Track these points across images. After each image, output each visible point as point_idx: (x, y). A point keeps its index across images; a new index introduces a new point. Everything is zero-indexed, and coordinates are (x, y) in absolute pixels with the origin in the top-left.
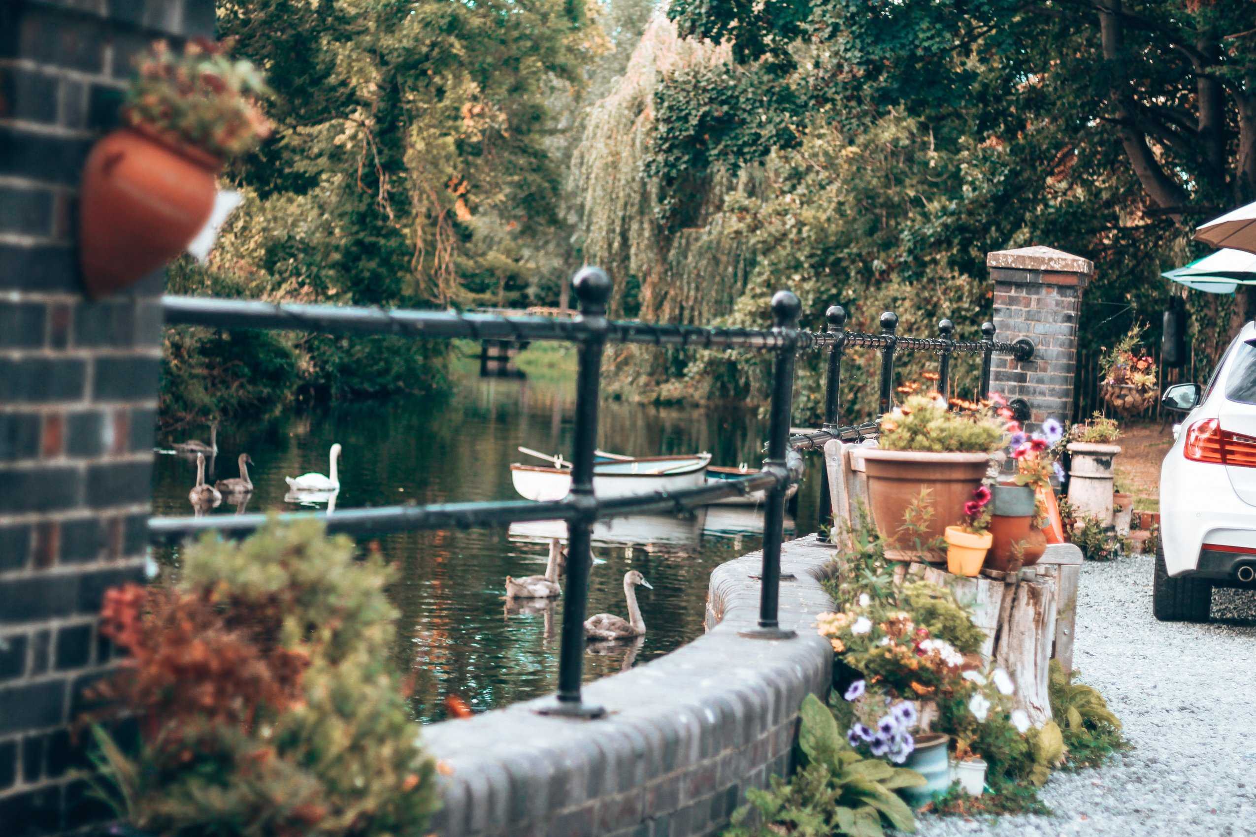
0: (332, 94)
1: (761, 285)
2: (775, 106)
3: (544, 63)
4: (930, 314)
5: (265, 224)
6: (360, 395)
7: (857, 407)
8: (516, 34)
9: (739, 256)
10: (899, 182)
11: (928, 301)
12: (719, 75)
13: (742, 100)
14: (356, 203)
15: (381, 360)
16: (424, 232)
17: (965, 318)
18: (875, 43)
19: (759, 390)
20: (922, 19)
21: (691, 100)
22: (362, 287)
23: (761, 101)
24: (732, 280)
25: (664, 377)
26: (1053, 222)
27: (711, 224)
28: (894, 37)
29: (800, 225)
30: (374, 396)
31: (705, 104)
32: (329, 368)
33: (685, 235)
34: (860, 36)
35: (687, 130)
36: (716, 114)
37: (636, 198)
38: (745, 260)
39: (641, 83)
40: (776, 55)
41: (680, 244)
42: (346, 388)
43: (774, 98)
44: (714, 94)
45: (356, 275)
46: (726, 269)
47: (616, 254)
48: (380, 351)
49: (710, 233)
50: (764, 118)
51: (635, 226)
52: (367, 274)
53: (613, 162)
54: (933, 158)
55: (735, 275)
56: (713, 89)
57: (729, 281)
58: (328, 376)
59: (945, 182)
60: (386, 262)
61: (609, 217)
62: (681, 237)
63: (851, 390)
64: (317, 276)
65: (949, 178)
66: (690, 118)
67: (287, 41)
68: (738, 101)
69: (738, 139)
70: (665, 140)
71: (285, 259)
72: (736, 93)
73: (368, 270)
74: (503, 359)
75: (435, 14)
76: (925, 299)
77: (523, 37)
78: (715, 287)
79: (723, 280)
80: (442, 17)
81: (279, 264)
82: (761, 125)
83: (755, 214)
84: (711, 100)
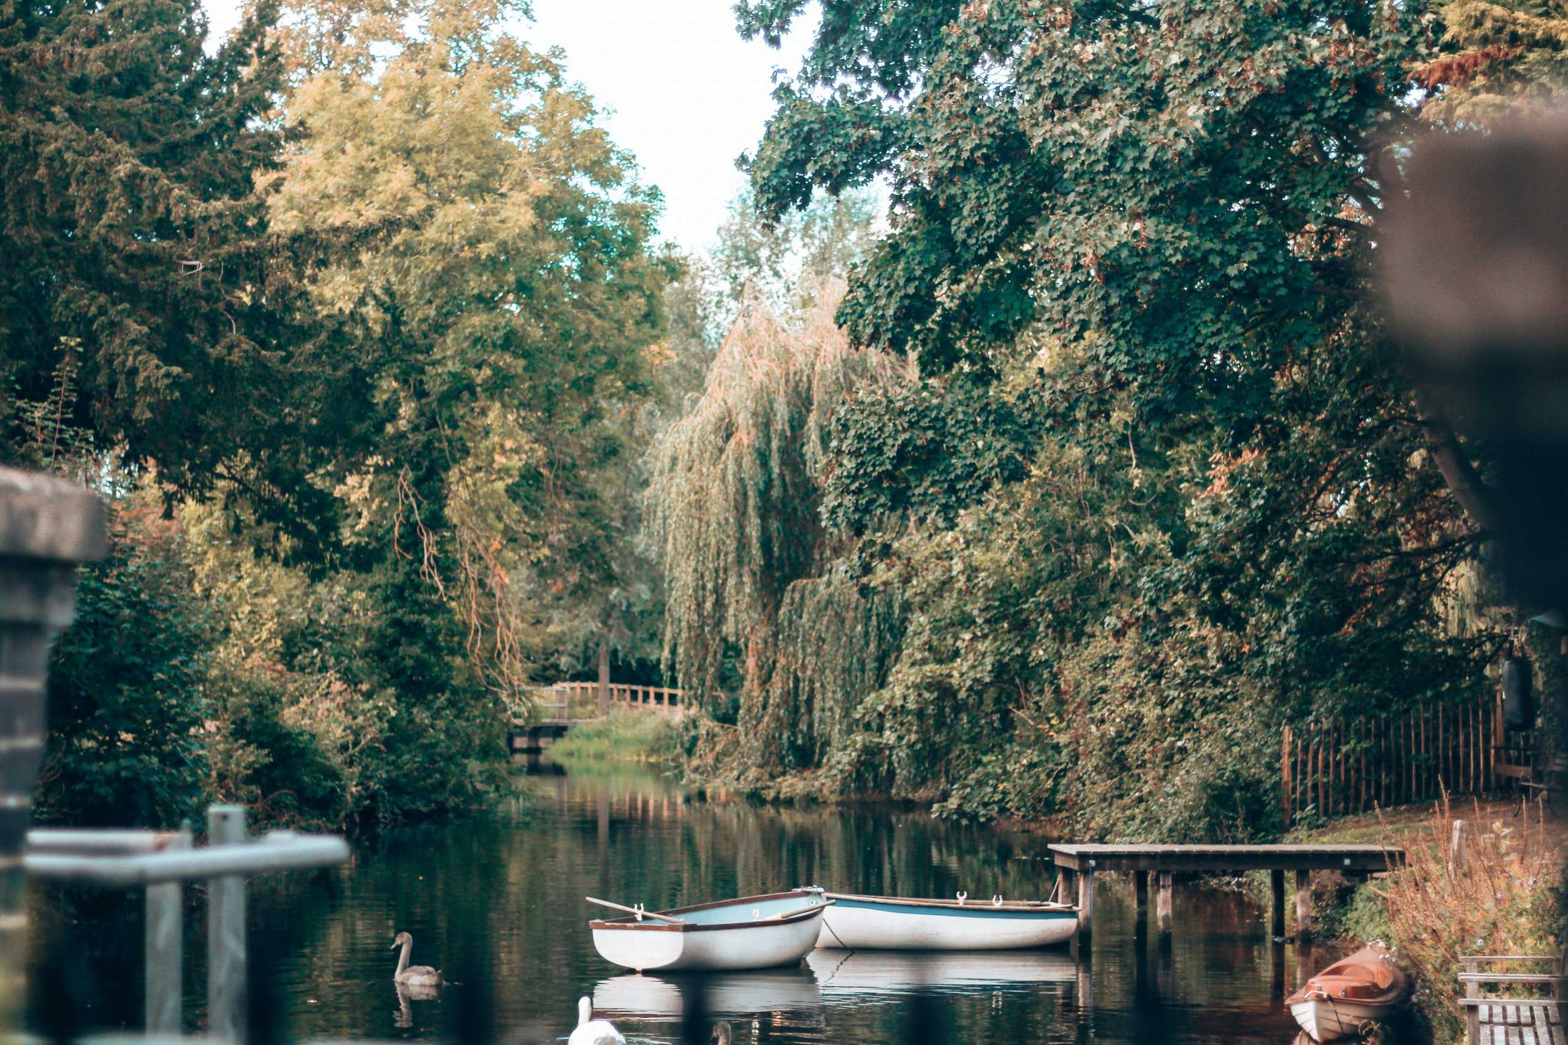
0: (403, 442)
1: (921, 649)
2: (993, 427)
3: (624, 382)
4: (1157, 676)
5: (278, 607)
6: (414, 817)
7: (1060, 797)
8: (587, 347)
9: (870, 610)
10: (1096, 510)
11: (1153, 659)
12: (917, 392)
13: (950, 422)
14: (390, 573)
15: (435, 770)
16: (479, 605)
17: (1205, 678)
18: (1144, 344)
19: (907, 780)
20: (1203, 310)
21: (884, 425)
22: (403, 678)
23: (975, 423)
24: (862, 642)
25: (780, 769)
26: (1317, 552)
27: (830, 571)
28: (1168, 335)
29: (972, 570)
30: (428, 816)
31: (905, 430)
32: (373, 785)
33: (799, 588)
34: (1125, 335)
35: (882, 464)
36: (919, 442)
37: (731, 545)
38: (878, 615)
39: (730, 402)
40: (973, 363)
41: (793, 599)
42: (397, 811)
43: (991, 418)
44: (914, 417)
45: (396, 664)
46: (853, 628)
47: (709, 616)
48: (433, 761)
49: (829, 584)
50: (980, 444)
51: (732, 581)
52: (409, 663)
53: (698, 501)
54: (1137, 477)
55: (867, 633)
56: (912, 411)
57: (859, 643)
58: (373, 796)
59: (1149, 507)
60: (432, 646)
61: (696, 570)
62: (793, 590)
63: (1049, 776)
64: (348, 669)
65: (1155, 501)
66: (885, 449)
67: (344, 379)
68: (946, 424)
69: (948, 473)
70: (854, 478)
71: (307, 650)
72: (942, 414)
73: (411, 657)
74: (535, 751)
75: (486, 326)
76: (1147, 656)
77: (596, 350)
78: (841, 651)
79: (851, 643)
80: (496, 329)
81: (300, 657)
82: (977, 453)
83: (909, 559)
84: (912, 425)
